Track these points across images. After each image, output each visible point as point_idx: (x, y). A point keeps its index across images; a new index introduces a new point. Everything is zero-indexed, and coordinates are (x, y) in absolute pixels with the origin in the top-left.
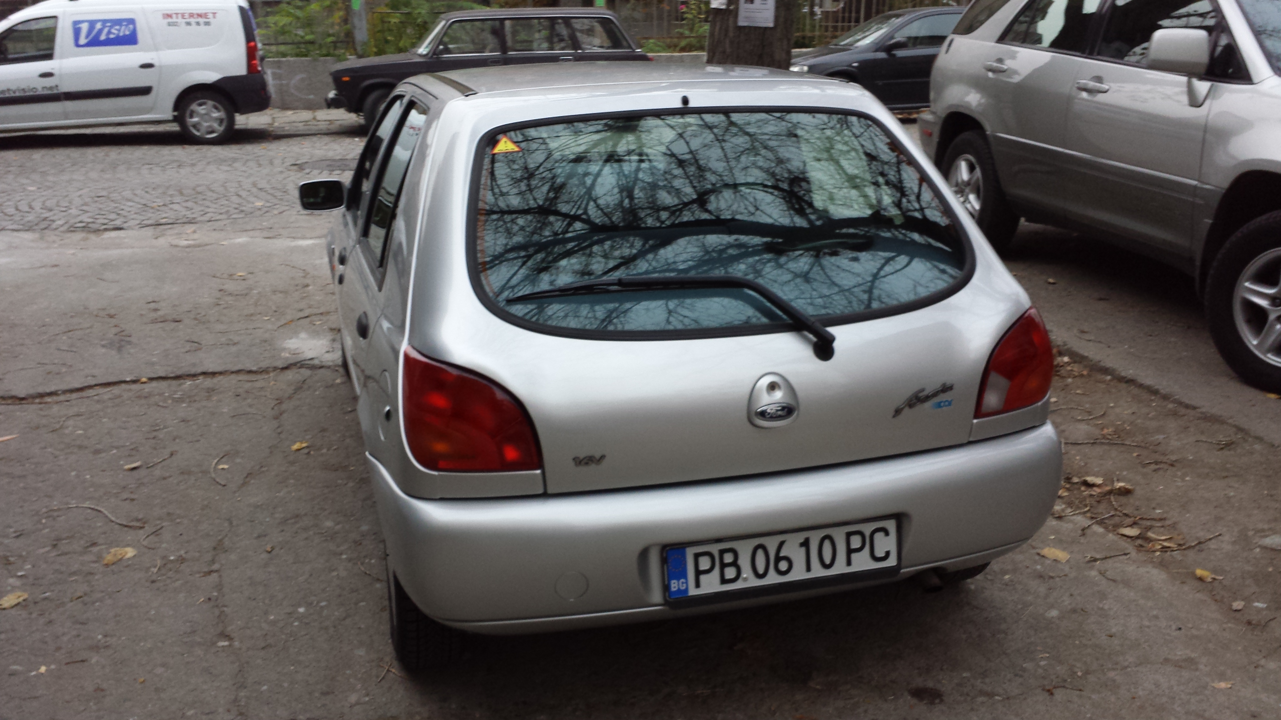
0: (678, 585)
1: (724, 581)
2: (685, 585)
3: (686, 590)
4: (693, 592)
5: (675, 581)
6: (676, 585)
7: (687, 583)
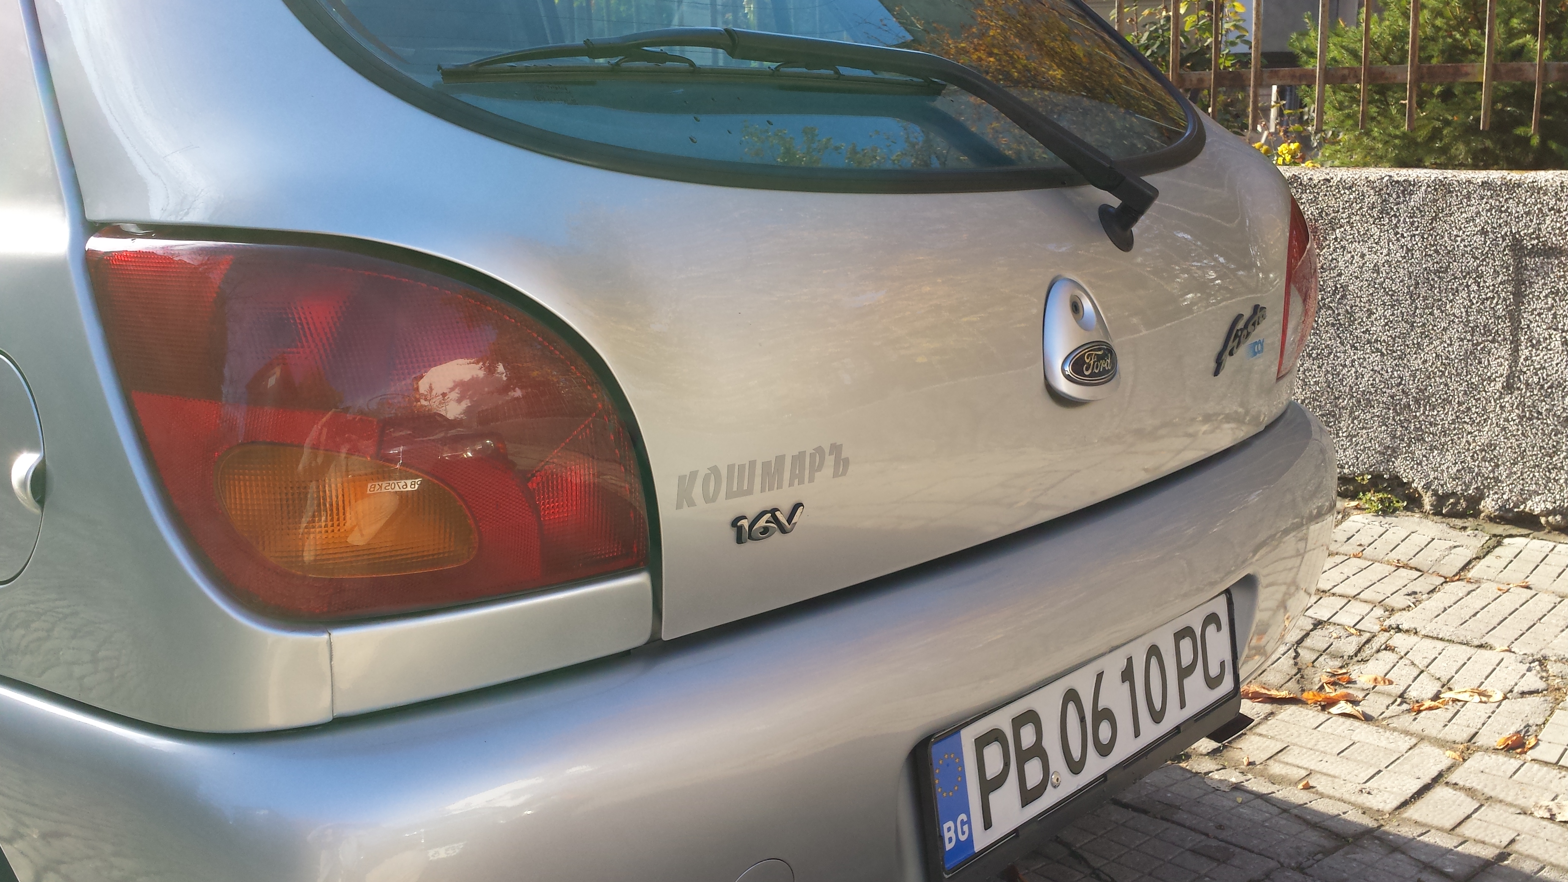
0: (956, 832)
1: (1028, 796)
2: (966, 828)
3: (970, 840)
4: (982, 840)
5: (950, 824)
6: (952, 834)
7: (969, 822)
